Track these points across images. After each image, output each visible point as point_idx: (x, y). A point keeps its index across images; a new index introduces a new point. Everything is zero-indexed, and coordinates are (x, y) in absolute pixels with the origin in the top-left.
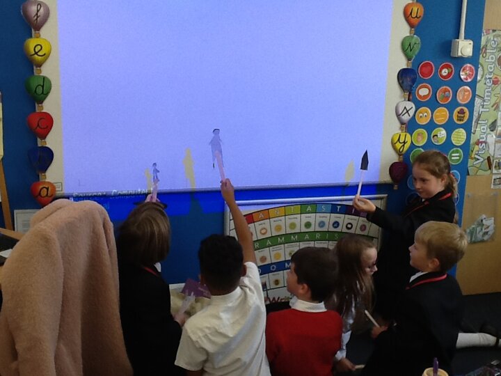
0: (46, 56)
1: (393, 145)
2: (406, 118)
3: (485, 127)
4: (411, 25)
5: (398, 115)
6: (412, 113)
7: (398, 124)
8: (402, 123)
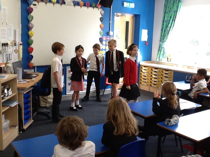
0: (32, 35)
4: (101, 29)
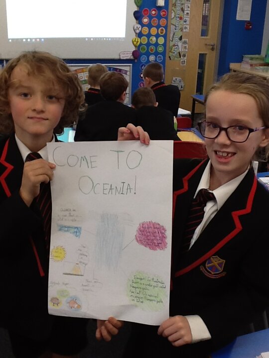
1: (133, 42)
2: (138, 31)
3: (177, 39)
5: (134, 30)
6: (140, 29)
7: (135, 34)
8: (136, 34)
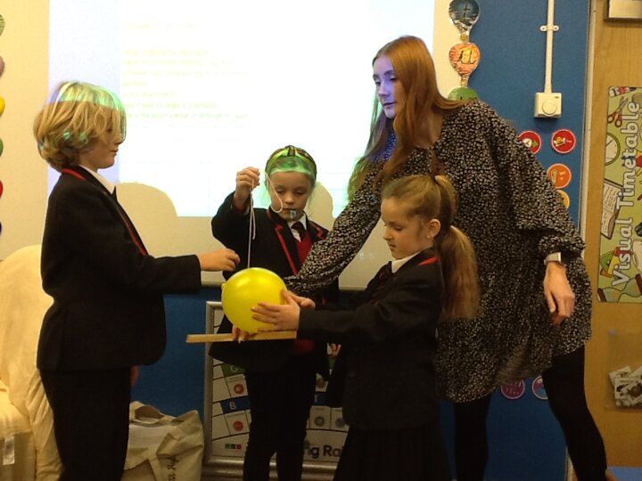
3: (629, 230)
4: (462, 74)
